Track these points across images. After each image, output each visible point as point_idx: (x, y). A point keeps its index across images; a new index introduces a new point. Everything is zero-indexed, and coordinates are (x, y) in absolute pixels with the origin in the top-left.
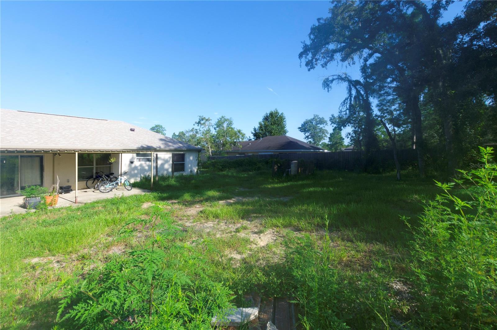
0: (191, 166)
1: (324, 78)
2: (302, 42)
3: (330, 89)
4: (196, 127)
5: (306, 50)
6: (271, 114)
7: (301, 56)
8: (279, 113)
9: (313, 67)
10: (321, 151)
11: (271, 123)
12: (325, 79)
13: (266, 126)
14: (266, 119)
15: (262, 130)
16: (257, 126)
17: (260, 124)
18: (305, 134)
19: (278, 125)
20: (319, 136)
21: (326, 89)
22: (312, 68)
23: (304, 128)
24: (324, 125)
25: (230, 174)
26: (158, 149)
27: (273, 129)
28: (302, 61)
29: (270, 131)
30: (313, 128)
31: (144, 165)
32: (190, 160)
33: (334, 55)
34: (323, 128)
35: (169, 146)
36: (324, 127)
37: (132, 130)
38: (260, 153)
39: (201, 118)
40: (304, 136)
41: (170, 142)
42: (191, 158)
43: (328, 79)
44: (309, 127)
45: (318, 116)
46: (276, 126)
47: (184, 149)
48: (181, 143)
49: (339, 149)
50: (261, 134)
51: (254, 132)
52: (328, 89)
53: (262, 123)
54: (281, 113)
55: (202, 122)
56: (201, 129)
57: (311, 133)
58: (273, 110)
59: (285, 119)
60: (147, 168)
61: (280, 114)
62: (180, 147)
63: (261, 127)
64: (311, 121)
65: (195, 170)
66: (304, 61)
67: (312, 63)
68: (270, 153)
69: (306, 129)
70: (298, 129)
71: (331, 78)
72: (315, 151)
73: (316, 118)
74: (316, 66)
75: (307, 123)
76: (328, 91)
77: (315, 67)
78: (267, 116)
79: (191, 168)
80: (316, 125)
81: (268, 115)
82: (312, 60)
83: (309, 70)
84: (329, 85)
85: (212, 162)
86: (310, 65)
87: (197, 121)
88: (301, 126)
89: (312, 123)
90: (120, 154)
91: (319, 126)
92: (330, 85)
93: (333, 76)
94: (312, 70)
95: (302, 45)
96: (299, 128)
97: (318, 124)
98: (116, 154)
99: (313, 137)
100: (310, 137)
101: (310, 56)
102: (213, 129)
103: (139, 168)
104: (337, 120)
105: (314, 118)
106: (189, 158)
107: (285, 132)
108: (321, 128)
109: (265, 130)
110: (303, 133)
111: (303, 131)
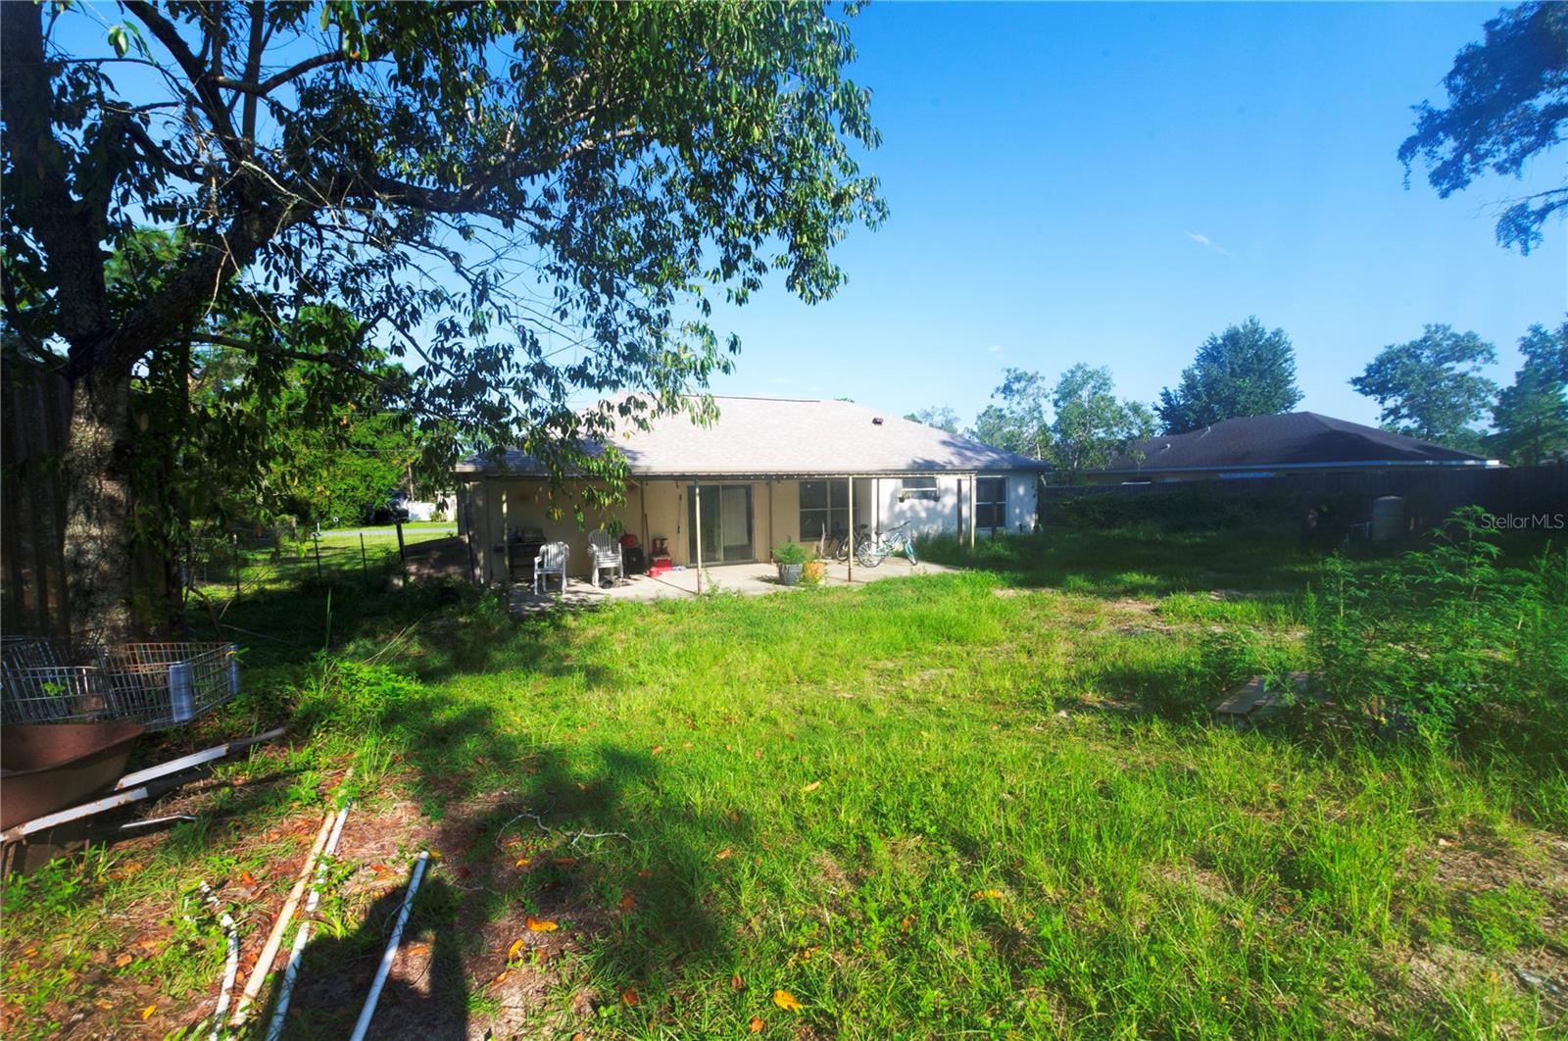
0: (1021, 512)
1: (1503, 209)
2: (1413, 107)
3: (1531, 244)
4: (999, 402)
5: (1432, 128)
6: (1232, 338)
7: (1407, 150)
8: (1263, 332)
9: (1460, 182)
10: (1471, 462)
11: (1233, 370)
12: (1512, 209)
13: (1210, 384)
14: (1211, 355)
15: (1197, 397)
16: (1175, 384)
17: (1188, 375)
18: (1382, 402)
19: (1262, 376)
20: (1453, 406)
21: (1516, 245)
22: (1454, 187)
23: (1375, 381)
24: (1477, 364)
25: (1141, 535)
26: (949, 467)
27: (1239, 390)
28: (1412, 167)
29: (1227, 398)
30: (1423, 379)
31: (919, 508)
32: (1018, 496)
33: (1553, 126)
34: (1471, 375)
35: (969, 459)
36: (1479, 370)
37: (877, 422)
38: (1222, 476)
39: (1013, 375)
40: (1379, 410)
41: (967, 449)
42: (1021, 490)
43: (1523, 207)
44: (1402, 375)
45: (1446, 329)
46: (1255, 378)
47: (1007, 466)
48: (992, 450)
49: (1549, 453)
50: (1194, 412)
51: (1161, 405)
52: (1525, 244)
53: (1196, 372)
54: (1274, 329)
55: (1016, 386)
56: (1015, 407)
57: (1411, 397)
58: (1239, 322)
59: (1289, 349)
60: (923, 514)
61: (1266, 336)
62: (994, 461)
63: (1190, 387)
64: (1411, 351)
65: (1031, 522)
66: (1422, 165)
67: (1459, 171)
68: (1264, 475)
69: (1389, 381)
70: (1351, 387)
71: (1536, 205)
72: (1441, 466)
73: (1439, 336)
74: (1473, 175)
75: (1391, 361)
76: (1526, 251)
77: (1468, 182)
78: (1215, 348)
79: (1021, 517)
80: (1439, 362)
81: (1220, 341)
82: (1459, 158)
83: (1444, 194)
84: (1528, 228)
85: (1077, 503)
86: (1449, 177)
87: (1002, 383)
88: (1364, 374)
89: (1417, 358)
90: (874, 482)
91: (1452, 369)
92: (1534, 228)
93: (1547, 193)
94: (1456, 194)
95: (1416, 118)
96: (1355, 381)
97: (1447, 359)
98: (863, 482)
99: (1416, 410)
100: (1404, 411)
101: (1447, 148)
102: (1051, 404)
103: (909, 514)
104: (1559, 347)
105: (1425, 340)
106: (1016, 490)
107: (1291, 399)
108: (1463, 375)
109: (1209, 395)
110: (1371, 398)
111: (1372, 392)
